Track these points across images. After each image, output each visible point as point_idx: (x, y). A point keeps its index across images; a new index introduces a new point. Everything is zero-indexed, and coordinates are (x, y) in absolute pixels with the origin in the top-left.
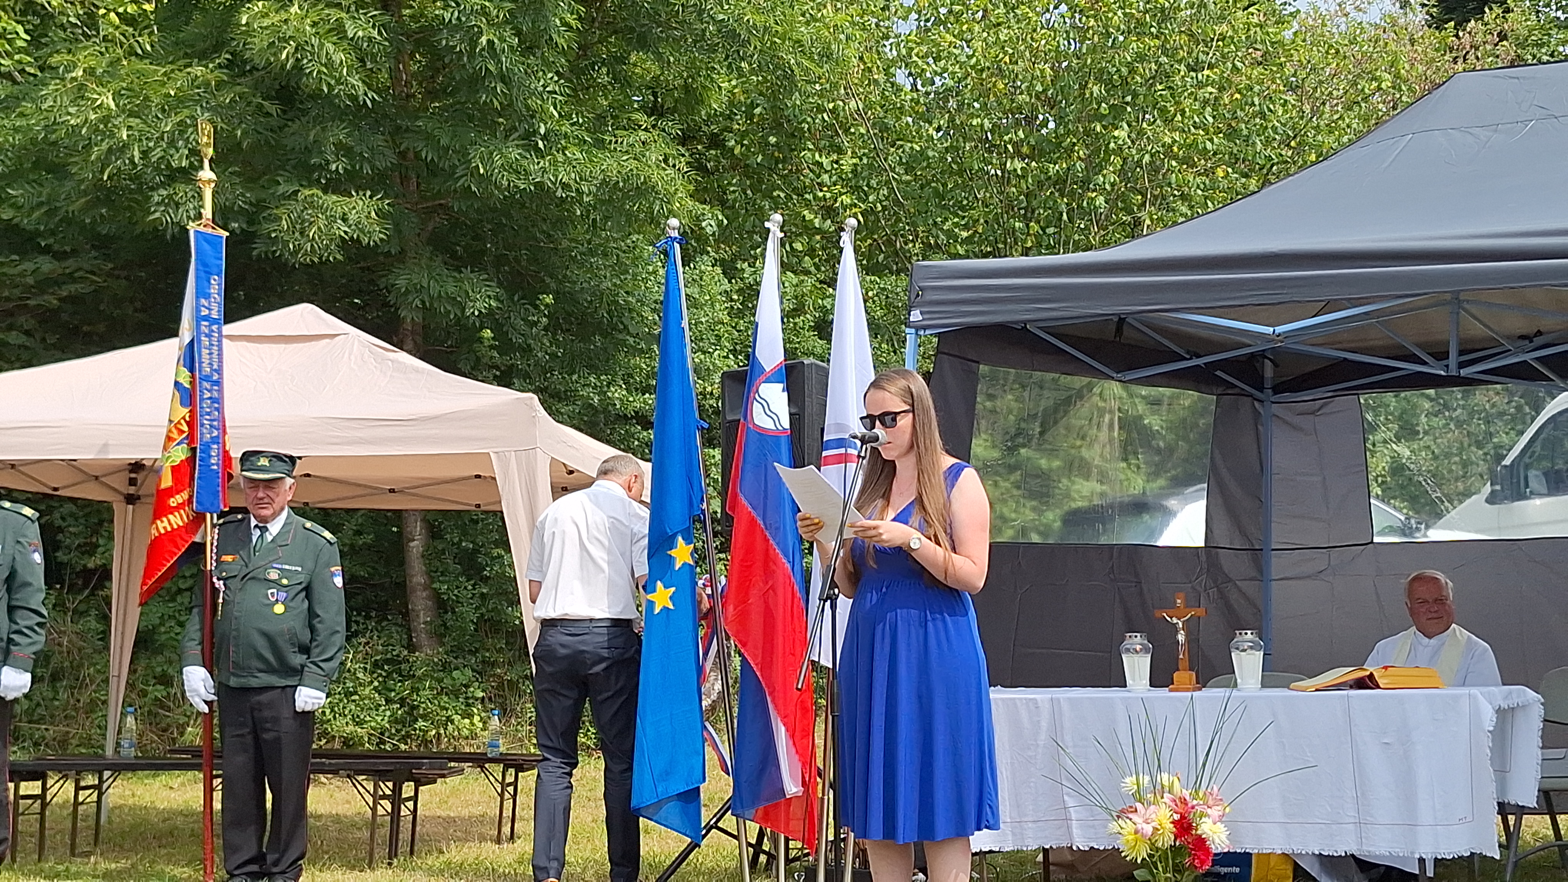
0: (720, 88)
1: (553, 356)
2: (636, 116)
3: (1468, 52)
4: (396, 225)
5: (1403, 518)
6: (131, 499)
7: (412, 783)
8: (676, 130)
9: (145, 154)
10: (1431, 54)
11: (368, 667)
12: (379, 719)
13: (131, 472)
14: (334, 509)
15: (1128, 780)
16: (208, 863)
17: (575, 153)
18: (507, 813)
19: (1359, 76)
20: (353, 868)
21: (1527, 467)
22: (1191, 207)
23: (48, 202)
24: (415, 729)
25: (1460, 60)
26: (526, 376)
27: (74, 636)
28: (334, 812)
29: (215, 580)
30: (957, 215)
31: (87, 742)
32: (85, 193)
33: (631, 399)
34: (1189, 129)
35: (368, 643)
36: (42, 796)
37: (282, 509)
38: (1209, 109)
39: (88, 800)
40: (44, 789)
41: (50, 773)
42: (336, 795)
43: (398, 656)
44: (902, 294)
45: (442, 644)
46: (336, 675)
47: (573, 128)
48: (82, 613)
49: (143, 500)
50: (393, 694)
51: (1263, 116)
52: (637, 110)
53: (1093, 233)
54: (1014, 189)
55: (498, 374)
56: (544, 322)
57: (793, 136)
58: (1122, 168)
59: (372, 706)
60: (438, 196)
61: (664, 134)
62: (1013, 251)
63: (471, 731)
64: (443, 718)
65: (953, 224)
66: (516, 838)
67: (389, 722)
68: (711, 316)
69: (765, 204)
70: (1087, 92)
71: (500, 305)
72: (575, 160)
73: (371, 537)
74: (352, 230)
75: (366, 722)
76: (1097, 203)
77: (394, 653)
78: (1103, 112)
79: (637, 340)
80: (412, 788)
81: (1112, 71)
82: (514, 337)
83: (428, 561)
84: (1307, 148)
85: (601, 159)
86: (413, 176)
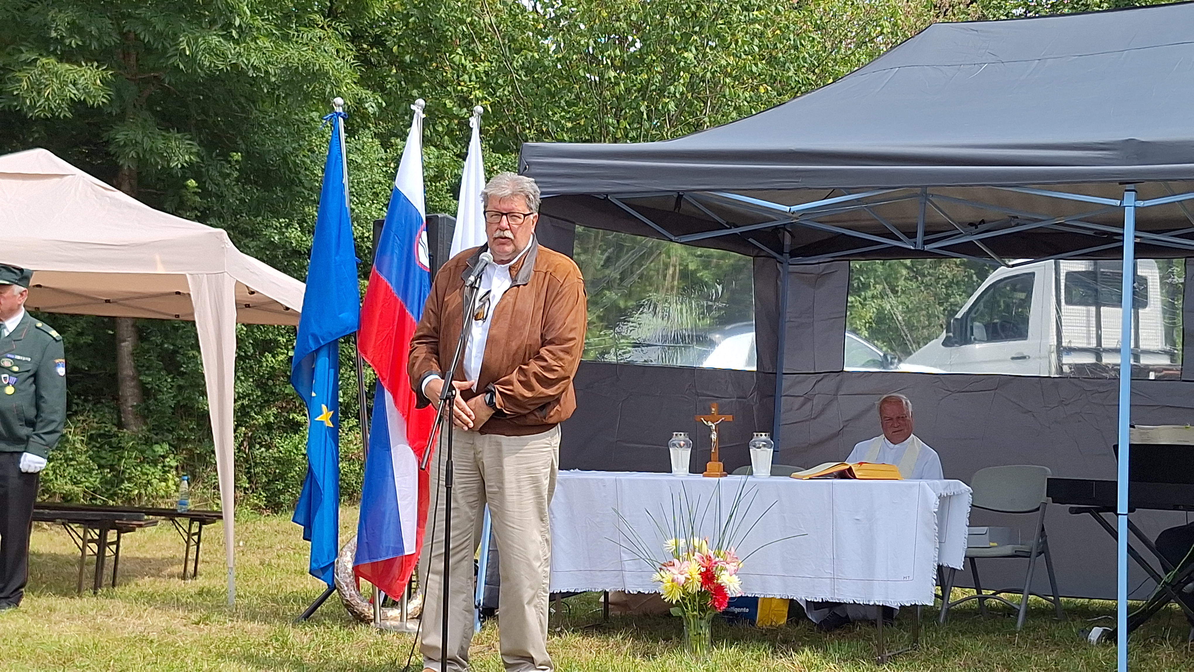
1: (242, 201)
2: (317, 17)
3: (947, 10)
4: (118, 91)
5: (882, 354)
7: (116, 531)
8: (347, 30)
11: (85, 440)
12: (92, 480)
14: (60, 314)
15: (669, 542)
17: (265, 43)
18: (192, 556)
19: (868, 23)
20: (65, 595)
21: (973, 319)
22: (738, 114)
24: (121, 489)
25: (941, 16)
26: (220, 216)
28: (52, 552)
30: (563, 110)
33: (304, 239)
34: (741, 55)
35: (85, 420)
38: (756, 41)
43: (109, 431)
45: (146, 424)
47: (263, 23)
50: (105, 460)
51: (796, 48)
52: (316, 12)
53: (666, 130)
54: (608, 93)
55: (199, 214)
56: (236, 174)
57: (439, 41)
58: (690, 81)
59: (87, 470)
60: (153, 69)
61: (337, 33)
62: (607, 140)
63: (166, 492)
64: (144, 482)
65: (561, 116)
66: (198, 576)
67: (100, 483)
68: (370, 177)
69: (415, 92)
70: (665, 21)
71: (199, 160)
72: (265, 48)
73: (90, 338)
74: (80, 93)
75: (81, 483)
76: (670, 107)
77: (106, 429)
78: (676, 38)
79: (311, 193)
80: (116, 535)
81: (684, 7)
82: (210, 187)
83: (135, 358)
84: (827, 74)
85: (285, 48)
86: (133, 52)
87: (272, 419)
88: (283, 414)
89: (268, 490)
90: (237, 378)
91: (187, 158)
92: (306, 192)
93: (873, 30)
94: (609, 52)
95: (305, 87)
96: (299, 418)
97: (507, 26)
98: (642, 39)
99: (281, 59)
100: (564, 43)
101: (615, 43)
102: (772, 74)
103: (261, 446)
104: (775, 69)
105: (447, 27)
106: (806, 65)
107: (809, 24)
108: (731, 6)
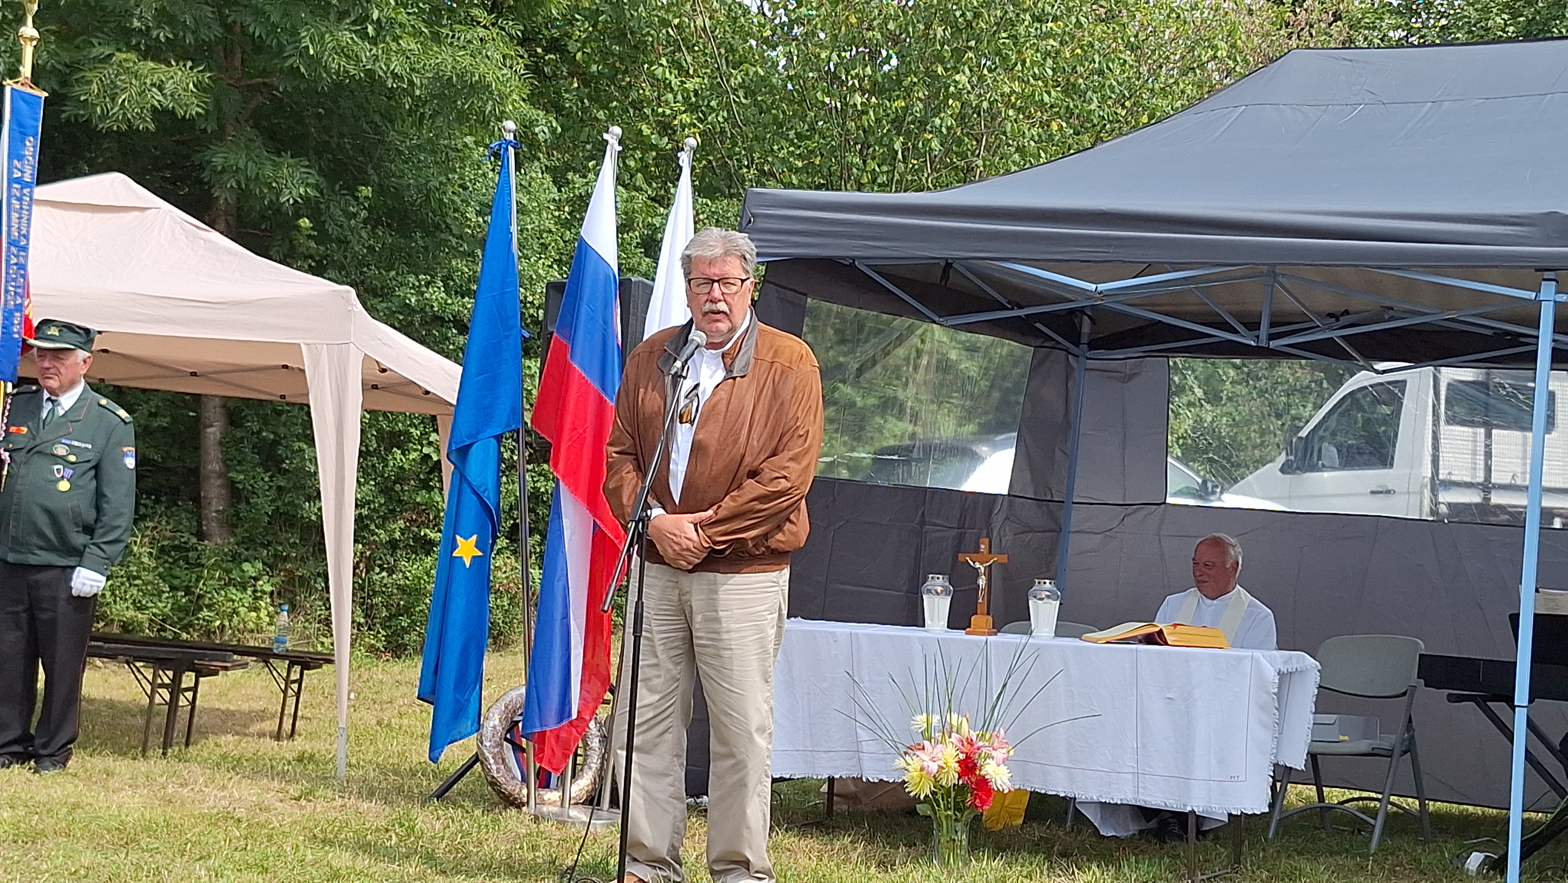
1: (371, 249)
2: (475, 12)
3: (1302, 29)
4: (216, 100)
5: (1200, 481)
7: (193, 674)
8: (517, 30)
10: (1267, 27)
11: (155, 553)
12: (160, 605)
14: (129, 388)
15: (918, 717)
17: (409, 44)
18: (290, 710)
19: (1197, 42)
20: (125, 755)
21: (1322, 439)
22: (1023, 157)
24: (198, 619)
25: (1295, 37)
26: (342, 268)
28: (108, 697)
30: (792, 145)
33: (449, 301)
34: (1028, 79)
35: (156, 527)
37: (77, 382)
38: (1050, 61)
42: (112, 679)
43: (185, 543)
44: (733, 219)
45: (234, 535)
46: (120, 558)
47: (407, 18)
50: (178, 580)
51: (1101, 73)
52: (476, 5)
53: (926, 175)
54: (853, 124)
55: (313, 264)
56: (364, 214)
57: (636, 47)
58: (960, 112)
59: (155, 592)
60: (264, 73)
61: (504, 33)
62: (848, 186)
63: (257, 624)
64: (229, 610)
65: (788, 152)
66: (296, 736)
67: (172, 609)
68: (537, 224)
69: (601, 115)
70: (931, 32)
71: (318, 195)
72: (410, 50)
73: (167, 420)
74: (167, 100)
75: (147, 608)
76: (933, 144)
77: (182, 540)
78: (946, 55)
79: (460, 242)
80: (193, 679)
81: (958, 14)
82: (331, 228)
83: (225, 449)
84: (1140, 109)
85: (436, 52)
86: (238, 50)
87: (397, 535)
88: (413, 528)
89: (390, 627)
91: (302, 191)
92: (454, 241)
93: (1204, 53)
94: (857, 70)
95: (459, 103)
96: (433, 535)
97: (725, 31)
98: (900, 55)
99: (430, 65)
100: (798, 56)
101: (864, 59)
102: (1068, 107)
103: (382, 569)
104: (1073, 100)
105: (648, 29)
106: (1113, 96)
107: (1120, 41)
108: (1018, 15)
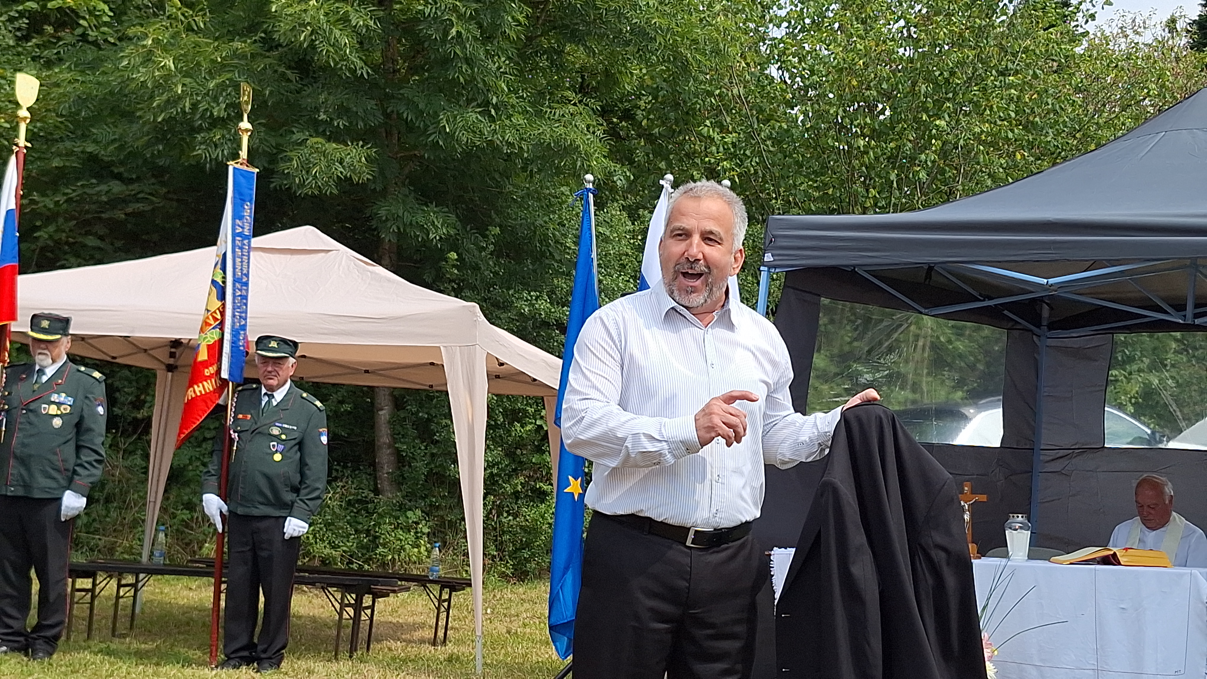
0: (631, 73)
1: (496, 274)
4: (381, 169)
5: (1149, 432)
6: (170, 368)
7: (371, 596)
8: (597, 106)
9: (194, 106)
11: (343, 504)
12: (349, 545)
13: (172, 347)
14: (323, 383)
16: (214, 648)
17: (519, 120)
18: (442, 622)
20: (323, 658)
22: (994, 181)
23: (120, 139)
24: (376, 554)
26: (473, 288)
27: (124, 470)
28: (311, 614)
29: (232, 432)
30: (810, 180)
31: (130, 550)
32: (148, 134)
33: (553, 310)
34: (995, 121)
35: (344, 486)
36: (92, 590)
37: (286, 381)
39: (128, 594)
40: (94, 585)
41: (100, 573)
42: (314, 601)
43: (365, 497)
45: (400, 490)
47: (519, 101)
48: (130, 453)
49: (180, 369)
50: (361, 525)
51: (1056, 112)
52: (568, 89)
53: (917, 199)
54: (857, 162)
56: (491, 248)
57: (687, 113)
58: (942, 149)
59: (345, 535)
60: (414, 147)
61: (588, 109)
62: (855, 210)
63: (418, 558)
64: (398, 547)
65: (808, 186)
66: (448, 642)
67: (357, 547)
68: (617, 249)
69: (663, 165)
70: (917, 88)
71: (455, 232)
72: (519, 125)
73: (350, 406)
74: (346, 171)
75: (339, 547)
76: (921, 176)
77: (363, 495)
78: (929, 105)
79: (560, 265)
80: (371, 599)
81: (937, 73)
83: (392, 426)
84: (1089, 140)
85: (538, 125)
86: (395, 132)
87: (519, 488)
88: (530, 483)
89: (516, 558)
90: (487, 447)
92: (556, 265)
94: (859, 121)
95: (556, 161)
96: (546, 487)
97: (756, 97)
98: (892, 107)
99: (534, 135)
100: (813, 113)
101: (864, 112)
102: (1029, 140)
103: (509, 514)
104: (1033, 134)
105: (696, 100)
106: (1066, 129)
107: (1068, 87)
108: (984, 71)
